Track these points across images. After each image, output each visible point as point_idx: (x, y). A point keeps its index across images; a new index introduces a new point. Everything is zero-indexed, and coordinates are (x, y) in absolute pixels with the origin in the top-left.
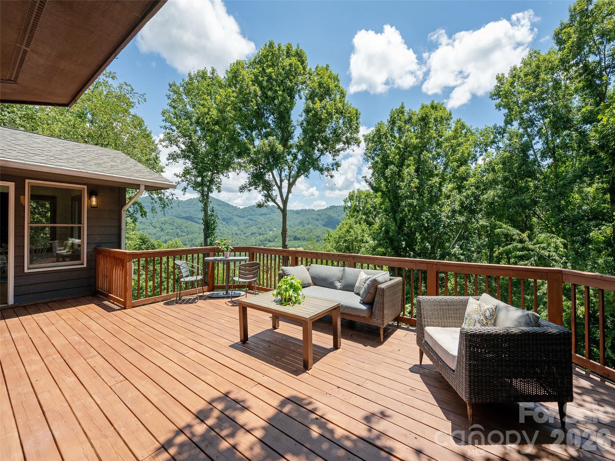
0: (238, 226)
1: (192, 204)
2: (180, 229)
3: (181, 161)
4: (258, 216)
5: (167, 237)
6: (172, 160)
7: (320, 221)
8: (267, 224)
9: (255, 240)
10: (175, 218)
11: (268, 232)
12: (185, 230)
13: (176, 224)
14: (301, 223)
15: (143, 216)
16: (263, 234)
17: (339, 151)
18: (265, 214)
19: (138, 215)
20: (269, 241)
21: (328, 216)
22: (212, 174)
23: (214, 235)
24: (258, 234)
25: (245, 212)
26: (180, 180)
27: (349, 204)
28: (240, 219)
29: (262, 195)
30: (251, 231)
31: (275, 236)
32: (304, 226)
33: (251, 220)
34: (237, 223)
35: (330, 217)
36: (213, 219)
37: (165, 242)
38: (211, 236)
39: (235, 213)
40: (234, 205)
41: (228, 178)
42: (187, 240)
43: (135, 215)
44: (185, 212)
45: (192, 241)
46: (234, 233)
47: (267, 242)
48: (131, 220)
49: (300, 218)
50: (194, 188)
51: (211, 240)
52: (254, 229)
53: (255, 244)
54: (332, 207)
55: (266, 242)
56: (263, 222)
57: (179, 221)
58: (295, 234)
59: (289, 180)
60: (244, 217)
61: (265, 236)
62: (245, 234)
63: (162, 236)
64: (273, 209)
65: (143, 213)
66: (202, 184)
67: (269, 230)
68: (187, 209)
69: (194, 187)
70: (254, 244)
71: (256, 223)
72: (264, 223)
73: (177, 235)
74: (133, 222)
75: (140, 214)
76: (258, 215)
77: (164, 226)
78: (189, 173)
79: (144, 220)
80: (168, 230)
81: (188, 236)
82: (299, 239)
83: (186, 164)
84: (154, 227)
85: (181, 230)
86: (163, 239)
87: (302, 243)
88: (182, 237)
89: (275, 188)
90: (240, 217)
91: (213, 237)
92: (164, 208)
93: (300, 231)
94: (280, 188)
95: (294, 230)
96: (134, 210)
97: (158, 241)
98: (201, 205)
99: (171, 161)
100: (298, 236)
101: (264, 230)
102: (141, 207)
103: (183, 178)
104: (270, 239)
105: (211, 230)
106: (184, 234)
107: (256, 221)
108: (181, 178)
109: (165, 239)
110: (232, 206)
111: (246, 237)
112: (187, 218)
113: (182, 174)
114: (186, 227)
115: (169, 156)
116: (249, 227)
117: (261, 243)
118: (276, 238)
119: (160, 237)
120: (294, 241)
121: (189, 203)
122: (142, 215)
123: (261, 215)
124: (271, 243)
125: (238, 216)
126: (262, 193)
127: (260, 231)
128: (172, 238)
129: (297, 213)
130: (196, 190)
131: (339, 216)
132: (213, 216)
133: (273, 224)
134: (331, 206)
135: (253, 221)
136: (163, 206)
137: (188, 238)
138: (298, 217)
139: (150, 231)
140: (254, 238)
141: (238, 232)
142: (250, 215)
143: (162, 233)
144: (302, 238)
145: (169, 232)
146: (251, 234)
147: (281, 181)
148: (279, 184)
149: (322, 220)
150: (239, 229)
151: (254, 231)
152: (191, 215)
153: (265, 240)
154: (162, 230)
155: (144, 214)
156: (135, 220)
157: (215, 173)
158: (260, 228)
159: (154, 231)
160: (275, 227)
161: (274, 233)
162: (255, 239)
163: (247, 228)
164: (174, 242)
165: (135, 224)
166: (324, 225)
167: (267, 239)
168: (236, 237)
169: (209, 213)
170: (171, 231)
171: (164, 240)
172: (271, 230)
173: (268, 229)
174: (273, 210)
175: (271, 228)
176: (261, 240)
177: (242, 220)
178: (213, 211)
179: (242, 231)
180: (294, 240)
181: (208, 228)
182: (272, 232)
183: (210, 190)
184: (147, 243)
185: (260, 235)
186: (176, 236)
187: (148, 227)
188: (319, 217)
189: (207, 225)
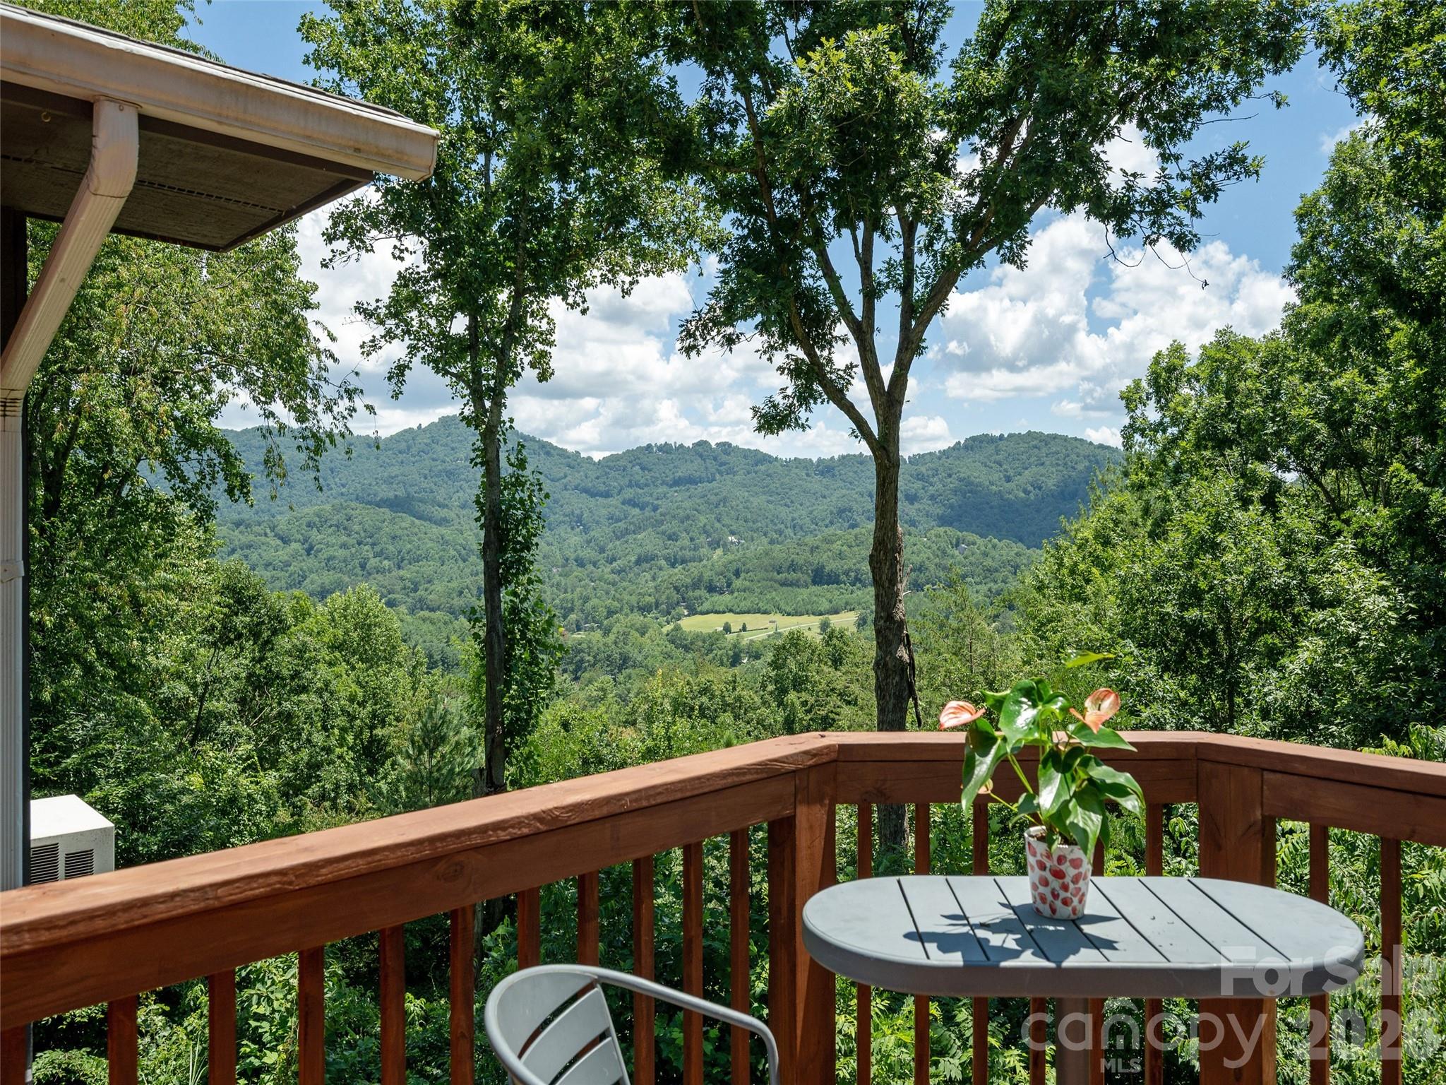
0: (586, 530)
1: (414, 451)
2: (373, 545)
3: (383, 244)
4: (665, 489)
5: (327, 578)
6: (347, 241)
7: (925, 504)
8: (702, 520)
9: (651, 584)
10: (353, 504)
11: (704, 551)
12: (391, 548)
13: (356, 528)
14: (841, 512)
15: (237, 492)
16: (683, 562)
17: (1190, 110)
18: (692, 481)
19: (217, 493)
20: (711, 589)
21: (960, 480)
22: (517, 298)
23: (526, 570)
24: (663, 562)
25: (613, 474)
26: (381, 330)
27: (1152, 414)
28: (592, 502)
29: (781, 369)
30: (638, 550)
31: (734, 566)
32: (853, 526)
33: (635, 505)
34: (579, 520)
35: (971, 483)
36: (522, 501)
37: (323, 594)
38: (516, 575)
39: (575, 478)
40: (571, 449)
41: (584, 312)
42: (398, 588)
43: (203, 491)
44: (389, 481)
45: (415, 590)
46: (573, 556)
47: (702, 592)
48: (193, 514)
49: (837, 494)
50: (440, 366)
51: (515, 594)
52: (648, 541)
53: (651, 600)
54: (976, 444)
55: (697, 593)
56: (682, 513)
57: (366, 516)
58: (816, 559)
59: (906, 289)
60: (607, 495)
61: (694, 568)
62: (612, 560)
63: (311, 571)
64: (724, 458)
65: (237, 482)
66: (470, 345)
67: (710, 544)
68: (395, 470)
69: (436, 361)
70: (648, 599)
71: (658, 517)
72: (688, 518)
73: (363, 566)
74: (199, 521)
75: (225, 485)
76: (664, 483)
77: (315, 536)
78: (415, 300)
79: (241, 509)
80: (331, 552)
81: (402, 573)
82: (833, 579)
83: (405, 255)
84: (282, 539)
85: (377, 549)
86: (312, 583)
87: (847, 596)
88: (379, 577)
89: (841, 329)
90: (593, 495)
91: (524, 579)
92: (317, 452)
93: (837, 546)
94: (863, 332)
95: (809, 540)
96: (201, 472)
97: (297, 592)
98: (473, 436)
99: (342, 244)
100: (832, 566)
101: (687, 543)
102: (227, 457)
103: (391, 323)
104: (716, 579)
105: (515, 550)
106: (386, 563)
107: (655, 509)
108: (382, 323)
109: (320, 582)
110: (563, 453)
111: (619, 572)
112: (398, 505)
113: (387, 307)
114: (394, 538)
115: (335, 225)
116: (627, 532)
117: (676, 596)
118: (737, 574)
119: (304, 578)
120: (814, 589)
121: (403, 446)
122: (230, 491)
123: (677, 482)
124: (716, 597)
125: (586, 491)
126: (780, 358)
127: (673, 548)
128: (346, 579)
129: (822, 473)
130: (446, 373)
131: (1008, 480)
132: (523, 484)
133: (726, 521)
134: (973, 439)
135: (642, 509)
136: (311, 443)
137: (402, 579)
138: (827, 487)
139: (269, 555)
140: (648, 576)
141: (587, 553)
142: (630, 486)
143: (311, 562)
144: (847, 573)
145: (333, 558)
146: (638, 562)
147: (871, 293)
148: (858, 313)
149: (932, 498)
150: (589, 542)
151: (649, 548)
152: (411, 490)
153: (696, 585)
154: (308, 552)
155: (239, 487)
156: (205, 515)
157: (530, 290)
158: (673, 537)
159: (283, 554)
160: (733, 533)
161: (730, 557)
162: (654, 579)
163: (623, 536)
164: (354, 599)
165: (206, 530)
166: (943, 521)
167: (700, 579)
168: (578, 572)
169: (506, 470)
170: (341, 553)
171: (316, 587)
172: (715, 545)
173: (702, 539)
174: (722, 464)
175: (715, 535)
176: (679, 584)
177: (603, 508)
178: (522, 464)
179: (602, 550)
180: (815, 583)
181: (501, 541)
182: (719, 551)
183: (507, 371)
184: (254, 607)
185: (673, 565)
186: (358, 570)
187: (263, 539)
188: (919, 484)
189: (497, 527)
